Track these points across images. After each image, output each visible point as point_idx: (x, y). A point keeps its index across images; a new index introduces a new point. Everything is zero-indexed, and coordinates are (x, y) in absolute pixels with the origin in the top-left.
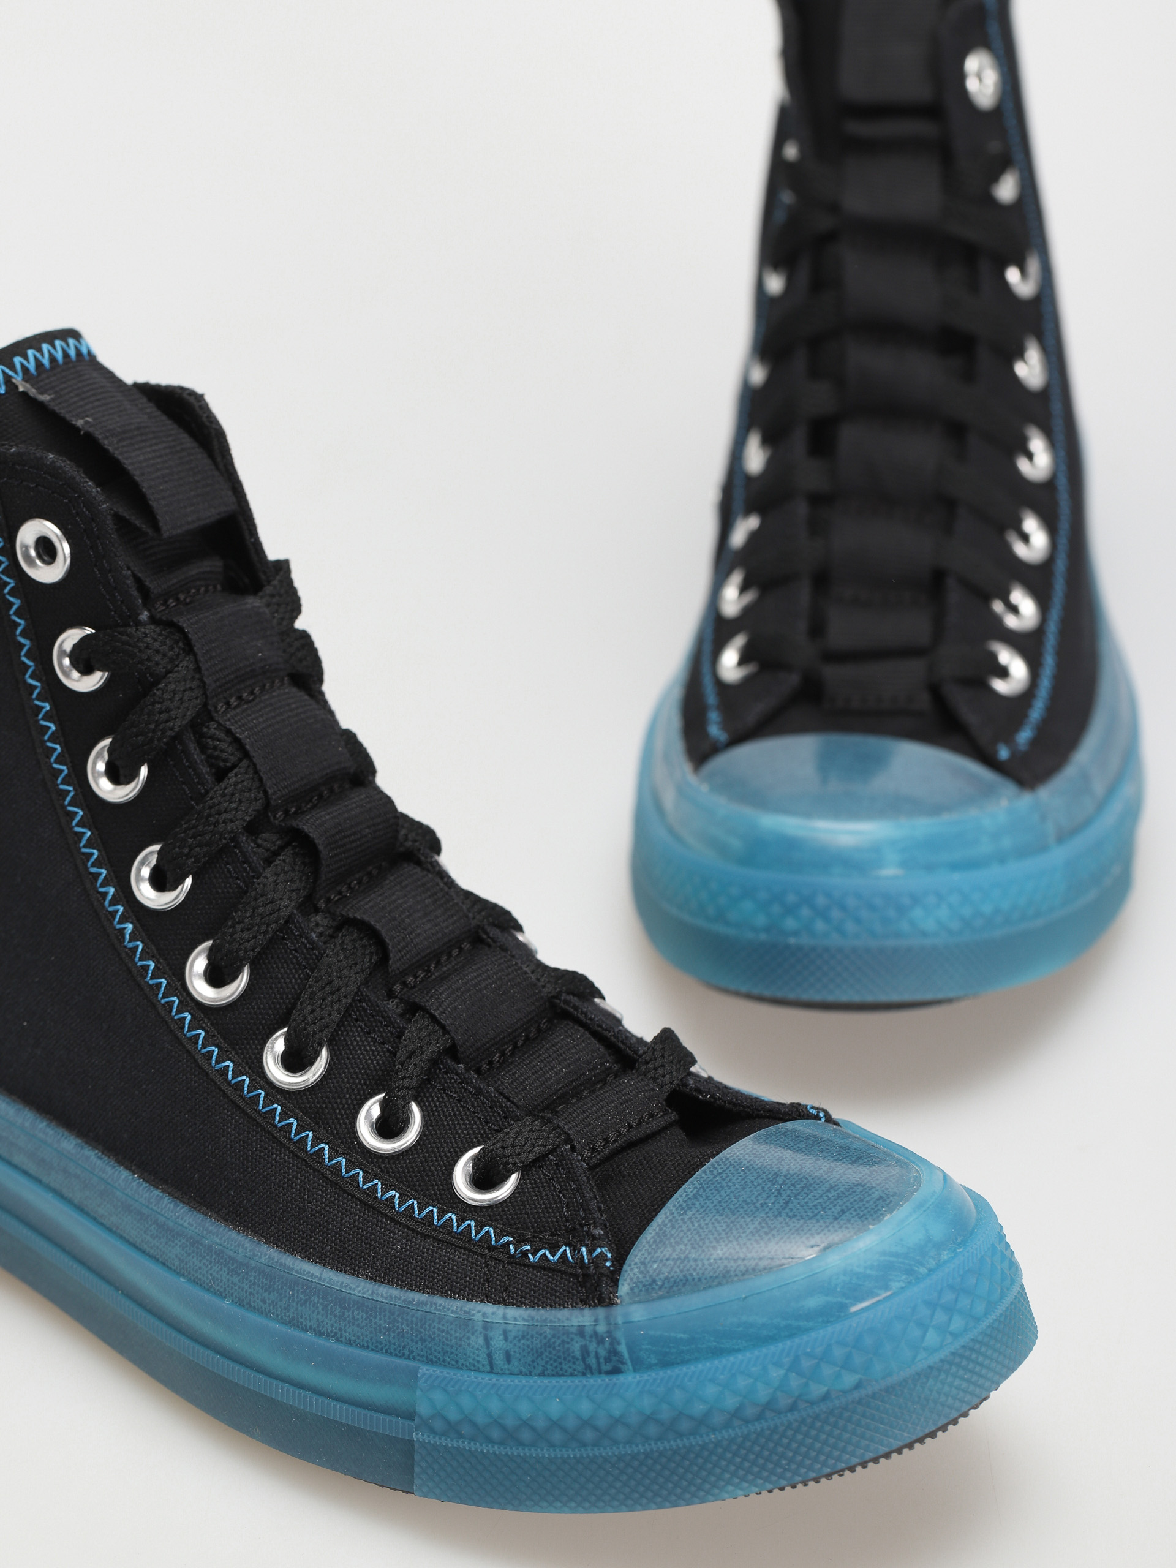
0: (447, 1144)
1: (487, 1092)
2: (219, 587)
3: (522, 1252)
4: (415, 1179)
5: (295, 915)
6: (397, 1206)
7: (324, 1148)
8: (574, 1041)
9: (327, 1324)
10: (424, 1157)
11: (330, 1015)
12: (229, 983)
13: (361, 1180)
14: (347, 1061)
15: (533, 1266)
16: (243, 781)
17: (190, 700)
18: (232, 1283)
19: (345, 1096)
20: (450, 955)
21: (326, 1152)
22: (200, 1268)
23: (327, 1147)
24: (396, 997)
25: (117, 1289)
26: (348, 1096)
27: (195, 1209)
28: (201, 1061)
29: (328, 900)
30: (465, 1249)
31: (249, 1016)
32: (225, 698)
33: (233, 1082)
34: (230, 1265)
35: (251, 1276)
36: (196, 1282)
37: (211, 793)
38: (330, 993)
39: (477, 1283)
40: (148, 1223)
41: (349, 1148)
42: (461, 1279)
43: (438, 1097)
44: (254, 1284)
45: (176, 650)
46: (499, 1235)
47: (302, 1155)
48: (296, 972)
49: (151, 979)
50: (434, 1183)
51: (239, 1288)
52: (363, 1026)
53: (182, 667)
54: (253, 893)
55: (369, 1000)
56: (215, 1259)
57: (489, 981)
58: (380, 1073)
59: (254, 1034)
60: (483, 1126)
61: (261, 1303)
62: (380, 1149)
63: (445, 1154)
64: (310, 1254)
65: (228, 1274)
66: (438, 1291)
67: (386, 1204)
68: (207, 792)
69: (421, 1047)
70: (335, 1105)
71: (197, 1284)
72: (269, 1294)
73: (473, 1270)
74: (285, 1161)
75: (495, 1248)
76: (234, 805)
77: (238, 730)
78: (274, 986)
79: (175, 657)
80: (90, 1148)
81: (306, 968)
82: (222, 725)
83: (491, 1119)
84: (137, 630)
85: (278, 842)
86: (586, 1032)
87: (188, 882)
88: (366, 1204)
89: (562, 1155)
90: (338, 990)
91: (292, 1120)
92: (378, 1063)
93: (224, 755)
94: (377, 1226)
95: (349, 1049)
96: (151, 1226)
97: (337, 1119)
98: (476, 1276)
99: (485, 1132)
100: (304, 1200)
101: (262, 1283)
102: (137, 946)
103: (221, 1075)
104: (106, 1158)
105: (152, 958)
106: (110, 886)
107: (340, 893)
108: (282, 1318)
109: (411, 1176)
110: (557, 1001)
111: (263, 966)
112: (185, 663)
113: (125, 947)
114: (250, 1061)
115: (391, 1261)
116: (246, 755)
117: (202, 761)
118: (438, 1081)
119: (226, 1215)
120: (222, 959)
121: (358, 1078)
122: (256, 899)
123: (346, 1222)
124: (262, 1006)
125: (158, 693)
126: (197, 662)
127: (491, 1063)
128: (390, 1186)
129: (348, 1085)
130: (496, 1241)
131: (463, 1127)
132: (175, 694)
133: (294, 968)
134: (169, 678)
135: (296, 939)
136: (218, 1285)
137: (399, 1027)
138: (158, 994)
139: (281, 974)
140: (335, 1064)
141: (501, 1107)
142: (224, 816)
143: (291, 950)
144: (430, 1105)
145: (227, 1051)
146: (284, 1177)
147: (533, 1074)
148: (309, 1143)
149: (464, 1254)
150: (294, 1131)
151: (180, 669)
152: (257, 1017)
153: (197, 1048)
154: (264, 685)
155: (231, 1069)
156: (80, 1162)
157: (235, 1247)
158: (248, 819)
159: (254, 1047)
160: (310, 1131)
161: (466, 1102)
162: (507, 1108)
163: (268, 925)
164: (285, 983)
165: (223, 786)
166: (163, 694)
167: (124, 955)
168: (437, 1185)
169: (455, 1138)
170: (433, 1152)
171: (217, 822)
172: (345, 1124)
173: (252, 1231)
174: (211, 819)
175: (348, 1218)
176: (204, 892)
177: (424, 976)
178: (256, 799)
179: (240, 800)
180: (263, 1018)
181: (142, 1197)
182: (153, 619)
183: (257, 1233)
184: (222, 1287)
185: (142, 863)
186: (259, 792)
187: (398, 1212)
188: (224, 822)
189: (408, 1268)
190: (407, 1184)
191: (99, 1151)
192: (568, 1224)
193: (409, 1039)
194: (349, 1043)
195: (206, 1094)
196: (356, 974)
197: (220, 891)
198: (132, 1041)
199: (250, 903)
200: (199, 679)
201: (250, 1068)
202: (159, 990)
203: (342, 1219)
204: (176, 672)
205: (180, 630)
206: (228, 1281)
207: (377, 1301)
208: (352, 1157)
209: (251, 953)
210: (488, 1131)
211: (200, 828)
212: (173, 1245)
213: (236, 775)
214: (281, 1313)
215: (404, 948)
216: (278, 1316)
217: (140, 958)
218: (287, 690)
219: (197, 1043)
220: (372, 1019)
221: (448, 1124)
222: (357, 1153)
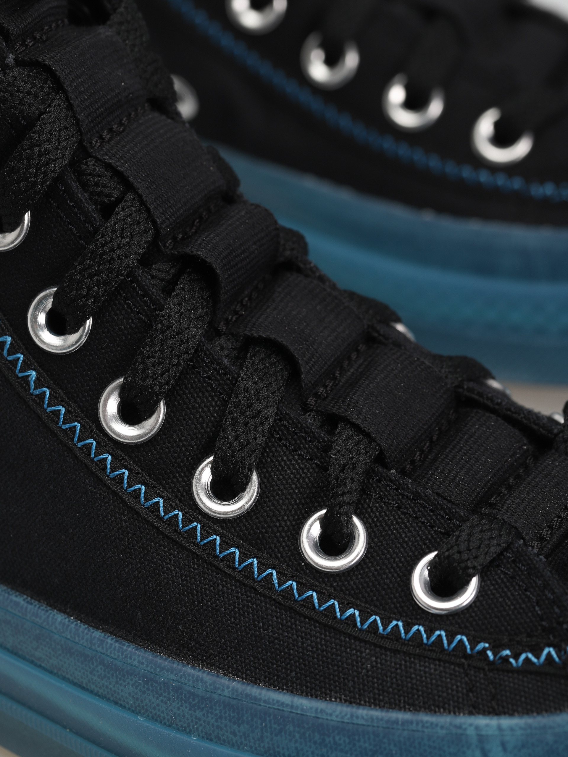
0: (397, 554)
1: (426, 496)
2: (66, 20)
3: (501, 658)
4: (371, 594)
5: (203, 342)
6: (359, 624)
7: (271, 574)
8: (490, 429)
9: (307, 751)
10: (376, 570)
11: (255, 439)
12: (145, 419)
13: (316, 601)
14: (279, 483)
15: (517, 671)
16: (131, 214)
17: (66, 139)
18: (196, 718)
19: (283, 518)
20: (349, 358)
21: (275, 577)
22: (158, 705)
23: (274, 572)
24: (311, 410)
25: (65, 727)
26: (286, 518)
27: (142, 646)
28: (130, 500)
29: (227, 322)
30: (439, 660)
31: (172, 450)
32: (97, 132)
33: (166, 517)
34: (191, 700)
35: (216, 710)
36: (154, 718)
37: (102, 231)
38: (252, 417)
39: (460, 695)
40: (93, 664)
41: (297, 570)
42: (443, 692)
43: (376, 507)
44: (221, 717)
45: (46, 90)
46: (474, 643)
47: (250, 583)
48: (213, 400)
49: (64, 423)
50: (392, 596)
51: (204, 722)
52: (288, 444)
53: (54, 106)
54: (159, 326)
55: (290, 418)
56: (173, 696)
57: (397, 380)
58: (313, 490)
59: (180, 466)
60: (429, 531)
61: (230, 736)
62: (331, 568)
63: (397, 564)
64: (274, 681)
65: (190, 709)
66: (420, 707)
67: (347, 623)
68: (96, 230)
69: (351, 459)
70: (275, 529)
71: (156, 720)
72: (239, 726)
73: (453, 682)
74: (233, 591)
75: (471, 656)
76: (125, 240)
77: (118, 163)
78: (192, 416)
79: (46, 97)
80: (17, 593)
81: (221, 394)
82: (100, 160)
83: (435, 522)
84: (5, 74)
85: (172, 271)
86: (499, 419)
87: (89, 323)
88: (325, 625)
89: (518, 551)
90: (259, 412)
91: (233, 549)
92: (309, 480)
93: (107, 191)
94: (341, 646)
95: (278, 470)
96: (97, 666)
97: (278, 541)
98: (457, 687)
99: (432, 537)
100: (260, 628)
101: (229, 716)
102: (45, 392)
103: (152, 512)
104: (37, 602)
105: (61, 402)
106: (6, 335)
107: (236, 312)
108: (256, 749)
109: (366, 592)
110: (461, 390)
111: (178, 397)
112: (56, 102)
113: (32, 394)
114: (179, 494)
115: (363, 680)
116: (129, 187)
117: (86, 199)
118: (373, 490)
119: (176, 650)
120: (136, 396)
121: (292, 498)
122: (163, 332)
123: (308, 646)
124: (183, 438)
125: (35, 136)
126: (67, 98)
127: (413, 462)
128: (348, 604)
129: (284, 507)
130: (472, 649)
131: (409, 534)
132: (51, 135)
133: (210, 396)
134: (44, 119)
135: (207, 366)
136: (180, 721)
137: (324, 441)
138: (74, 437)
139: (198, 403)
140: (266, 487)
141: (443, 509)
142: (118, 252)
143: (204, 378)
144: (370, 516)
145: (154, 487)
146: (235, 607)
147: (461, 469)
148: (256, 570)
149: (440, 665)
150: (237, 559)
151: (52, 108)
152: (181, 450)
153: (122, 487)
154: (130, 114)
155: (161, 504)
156: (9, 608)
157: (194, 682)
158: (141, 251)
159: (180, 479)
160: (253, 558)
161: (406, 508)
162: (450, 509)
163: (179, 357)
164: (204, 412)
165: (113, 223)
166: (39, 137)
167: (31, 403)
168: (395, 597)
169: (403, 547)
170: (384, 564)
171: (113, 259)
172: (288, 546)
173: (208, 664)
174: (106, 257)
175: (309, 642)
176: (106, 330)
177: (333, 384)
178: (146, 231)
179: (131, 233)
180: (187, 450)
181: (83, 639)
182: (18, 63)
183: (213, 665)
184: (185, 722)
185: (36, 308)
186: (148, 224)
187: (361, 630)
188: (119, 258)
189: (383, 687)
190: (364, 600)
191: (28, 596)
192: (544, 623)
193: (338, 452)
194: (277, 464)
195: (138, 533)
196: (273, 393)
197: (123, 327)
198: (51, 487)
199: (157, 337)
200: (71, 117)
201: (180, 501)
202: (74, 434)
203: (303, 643)
204: (50, 112)
205: (47, 69)
206: (191, 716)
207: (357, 724)
208: (302, 578)
209: (166, 387)
210: (435, 536)
211: (96, 267)
212: (124, 684)
213: (123, 210)
214: (255, 744)
215: (310, 359)
216: (251, 747)
217: (48, 404)
218: (150, 116)
219: (123, 483)
220: (295, 437)
221: (393, 533)
222: (305, 574)
